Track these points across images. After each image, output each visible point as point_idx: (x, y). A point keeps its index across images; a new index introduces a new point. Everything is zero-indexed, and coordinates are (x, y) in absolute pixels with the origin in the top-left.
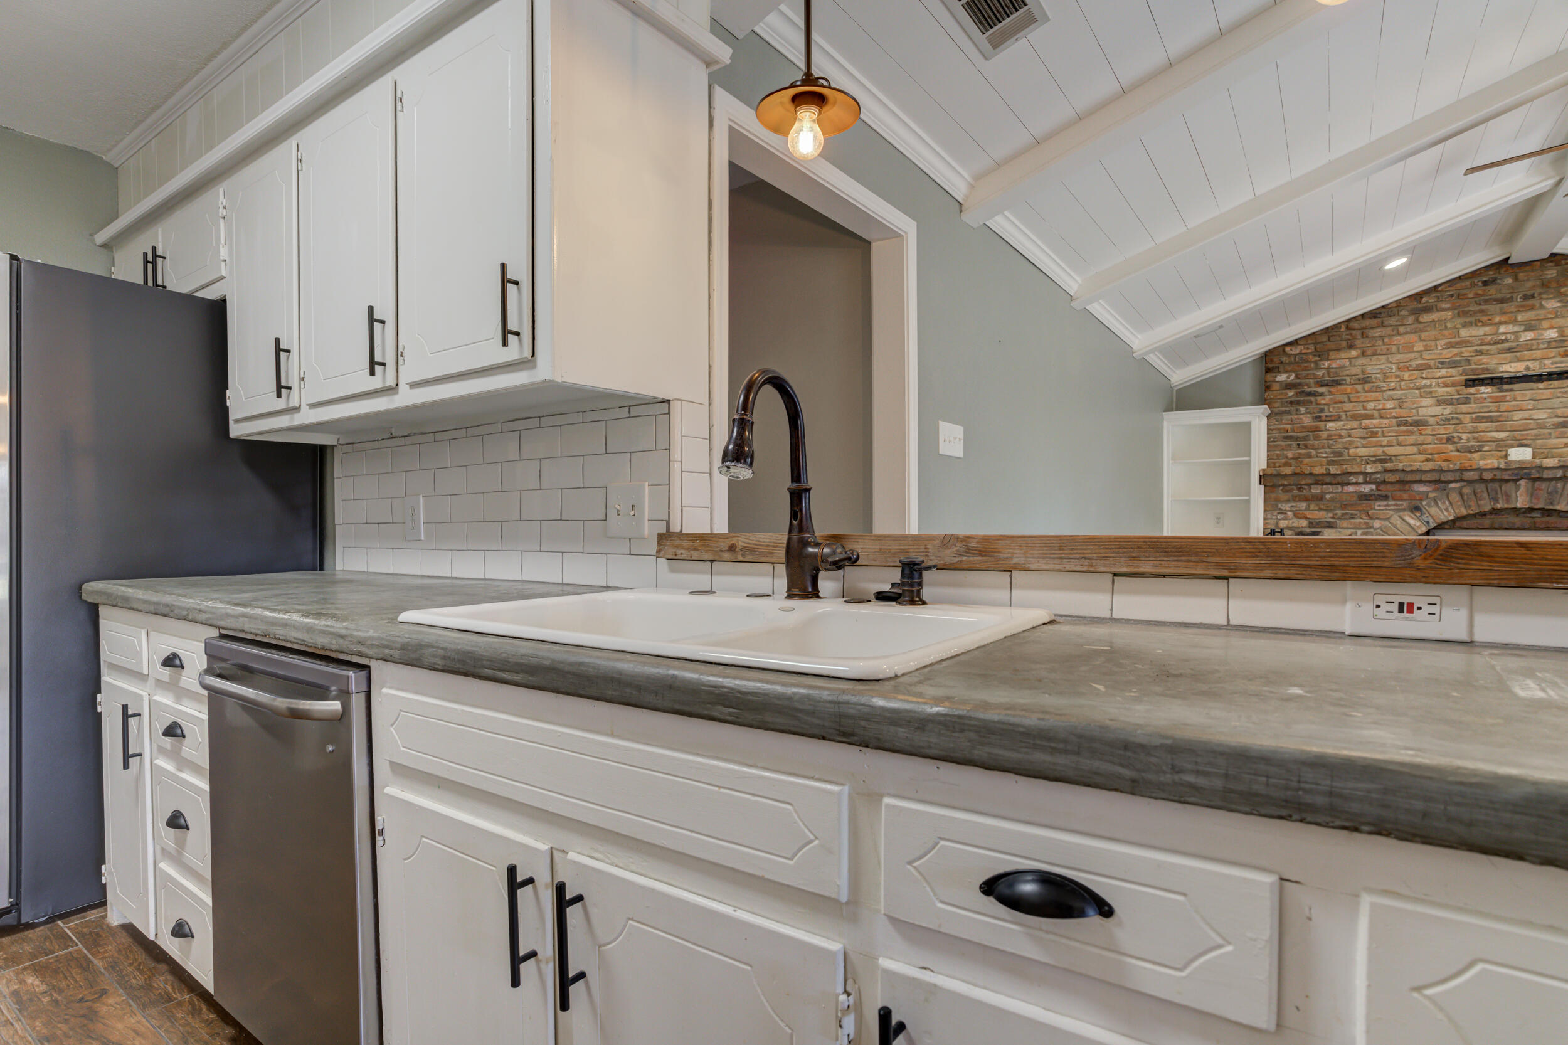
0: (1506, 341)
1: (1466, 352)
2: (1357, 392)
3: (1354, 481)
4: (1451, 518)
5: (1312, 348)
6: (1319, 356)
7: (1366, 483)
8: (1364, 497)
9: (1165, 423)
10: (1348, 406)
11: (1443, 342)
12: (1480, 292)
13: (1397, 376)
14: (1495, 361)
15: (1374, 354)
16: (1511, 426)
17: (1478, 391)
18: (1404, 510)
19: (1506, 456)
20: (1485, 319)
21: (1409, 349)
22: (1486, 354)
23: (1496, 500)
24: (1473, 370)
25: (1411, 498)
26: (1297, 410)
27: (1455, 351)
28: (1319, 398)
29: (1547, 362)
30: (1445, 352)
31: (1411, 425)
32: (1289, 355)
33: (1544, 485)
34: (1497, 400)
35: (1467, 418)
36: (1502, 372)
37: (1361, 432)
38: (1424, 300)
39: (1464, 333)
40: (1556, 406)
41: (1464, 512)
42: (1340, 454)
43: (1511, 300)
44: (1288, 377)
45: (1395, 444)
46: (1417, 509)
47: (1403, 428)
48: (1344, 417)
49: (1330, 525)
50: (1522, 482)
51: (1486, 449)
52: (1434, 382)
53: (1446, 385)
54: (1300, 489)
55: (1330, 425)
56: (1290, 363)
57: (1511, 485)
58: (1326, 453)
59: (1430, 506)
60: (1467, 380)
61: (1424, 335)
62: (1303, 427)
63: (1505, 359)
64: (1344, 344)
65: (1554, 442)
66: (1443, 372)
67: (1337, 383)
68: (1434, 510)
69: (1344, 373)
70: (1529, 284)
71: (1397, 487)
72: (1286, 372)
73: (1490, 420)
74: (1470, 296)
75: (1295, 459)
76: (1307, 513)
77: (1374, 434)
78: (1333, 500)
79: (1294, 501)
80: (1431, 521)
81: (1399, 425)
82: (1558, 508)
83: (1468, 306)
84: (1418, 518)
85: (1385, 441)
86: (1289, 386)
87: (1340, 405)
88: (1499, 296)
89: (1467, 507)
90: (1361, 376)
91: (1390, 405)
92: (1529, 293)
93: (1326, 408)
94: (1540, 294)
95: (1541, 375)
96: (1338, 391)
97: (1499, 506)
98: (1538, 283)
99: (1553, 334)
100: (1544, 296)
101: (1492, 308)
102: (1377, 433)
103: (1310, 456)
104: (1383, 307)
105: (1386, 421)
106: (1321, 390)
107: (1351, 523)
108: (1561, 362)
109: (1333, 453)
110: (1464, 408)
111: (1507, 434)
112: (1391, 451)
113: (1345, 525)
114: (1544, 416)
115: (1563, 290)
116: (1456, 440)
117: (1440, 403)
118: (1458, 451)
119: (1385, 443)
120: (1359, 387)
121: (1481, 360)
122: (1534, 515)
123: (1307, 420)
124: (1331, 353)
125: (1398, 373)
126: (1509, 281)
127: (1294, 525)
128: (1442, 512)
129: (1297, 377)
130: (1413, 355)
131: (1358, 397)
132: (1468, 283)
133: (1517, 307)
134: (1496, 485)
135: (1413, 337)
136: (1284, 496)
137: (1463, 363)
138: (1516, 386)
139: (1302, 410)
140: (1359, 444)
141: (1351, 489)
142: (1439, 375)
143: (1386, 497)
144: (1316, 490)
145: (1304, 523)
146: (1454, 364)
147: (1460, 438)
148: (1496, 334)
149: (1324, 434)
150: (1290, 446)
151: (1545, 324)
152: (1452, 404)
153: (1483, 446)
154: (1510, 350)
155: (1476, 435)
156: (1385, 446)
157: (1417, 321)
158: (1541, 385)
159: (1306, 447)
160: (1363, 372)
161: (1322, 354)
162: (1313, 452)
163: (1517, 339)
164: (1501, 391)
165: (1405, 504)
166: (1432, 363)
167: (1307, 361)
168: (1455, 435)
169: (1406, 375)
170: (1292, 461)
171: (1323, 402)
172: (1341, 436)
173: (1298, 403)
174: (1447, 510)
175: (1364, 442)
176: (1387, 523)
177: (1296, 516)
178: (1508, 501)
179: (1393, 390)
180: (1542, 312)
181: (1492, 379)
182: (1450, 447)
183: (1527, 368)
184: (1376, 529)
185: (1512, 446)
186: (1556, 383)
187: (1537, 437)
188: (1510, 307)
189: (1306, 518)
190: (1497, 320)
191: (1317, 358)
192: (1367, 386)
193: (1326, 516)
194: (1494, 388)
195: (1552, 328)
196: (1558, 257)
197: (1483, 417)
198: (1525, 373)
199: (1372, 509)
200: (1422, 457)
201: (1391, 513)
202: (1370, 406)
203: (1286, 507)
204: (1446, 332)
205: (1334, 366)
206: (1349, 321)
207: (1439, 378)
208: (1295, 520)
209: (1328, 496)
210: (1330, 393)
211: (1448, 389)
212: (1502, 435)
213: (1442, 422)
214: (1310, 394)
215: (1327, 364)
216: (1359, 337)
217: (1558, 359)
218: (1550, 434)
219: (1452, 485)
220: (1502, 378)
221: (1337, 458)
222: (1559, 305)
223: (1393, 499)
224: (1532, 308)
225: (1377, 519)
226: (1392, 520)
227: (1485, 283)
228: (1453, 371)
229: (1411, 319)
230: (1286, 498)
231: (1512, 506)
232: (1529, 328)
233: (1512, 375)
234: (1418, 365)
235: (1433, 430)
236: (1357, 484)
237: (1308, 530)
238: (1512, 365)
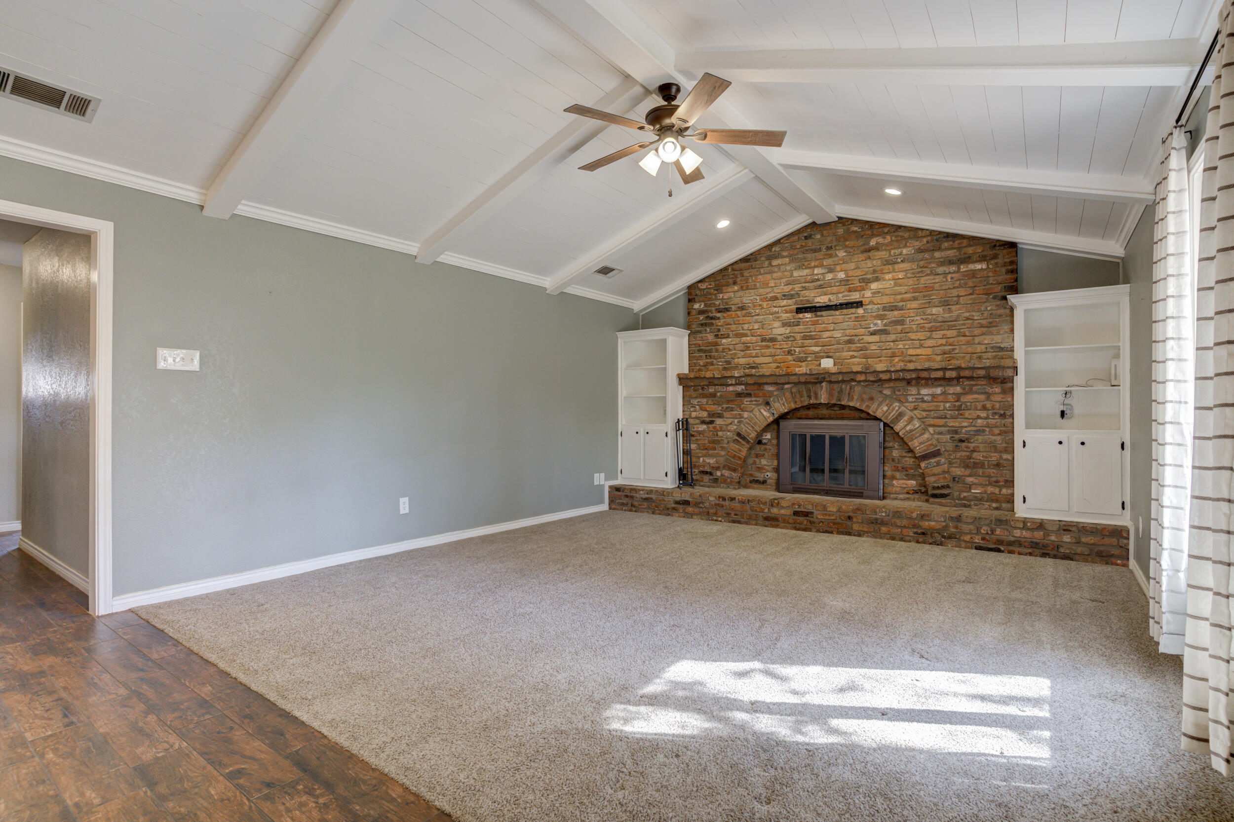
0: (818, 280)
1: (797, 287)
2: (738, 317)
3: (730, 383)
4: (786, 411)
5: (713, 284)
6: (717, 290)
7: (736, 384)
8: (739, 395)
9: (619, 340)
10: (733, 327)
11: (784, 280)
12: (804, 244)
13: (760, 305)
14: (813, 295)
15: (747, 289)
16: (822, 342)
17: (804, 316)
18: (759, 405)
19: (820, 364)
20: (806, 263)
21: (766, 285)
22: (808, 289)
23: (809, 397)
24: (801, 301)
25: (764, 395)
26: (706, 330)
27: (791, 287)
28: (717, 321)
29: (840, 295)
30: (785, 287)
31: (768, 341)
32: (700, 290)
33: (836, 386)
34: (815, 323)
35: (798, 336)
36: (817, 303)
37: (740, 346)
38: (773, 249)
39: (796, 274)
40: (845, 328)
41: (793, 406)
42: (729, 363)
43: (820, 250)
44: (700, 306)
45: (760, 355)
46: (768, 404)
47: (764, 344)
48: (731, 335)
49: (720, 416)
50: (824, 384)
51: (809, 359)
52: (780, 309)
53: (787, 312)
54: (703, 389)
55: (724, 341)
56: (701, 295)
57: (818, 385)
58: (721, 362)
59: (775, 402)
60: (797, 309)
61: (775, 275)
62: (709, 343)
63: (818, 293)
64: (731, 281)
65: (845, 354)
66: (785, 302)
67: (727, 310)
68: (777, 405)
69: (731, 303)
70: (829, 239)
71: (756, 387)
72: (700, 302)
73: (811, 338)
74: (798, 247)
75: (704, 366)
76: (707, 406)
77: (748, 348)
78: (721, 396)
79: (700, 397)
80: (775, 412)
81: (762, 341)
82: (843, 403)
83: (797, 254)
84: (769, 411)
85: (754, 352)
86: (701, 312)
87: (729, 326)
88: (813, 247)
89: (796, 402)
90: (740, 305)
91: (756, 326)
92: (829, 245)
93: (721, 328)
94: (835, 246)
95: (836, 305)
96: (728, 316)
97: (812, 402)
98: (834, 238)
99: (842, 275)
100: (837, 248)
101: (809, 256)
102: (749, 347)
103: (712, 364)
104: (751, 254)
105: (754, 338)
106: (718, 315)
107: (731, 414)
108: (847, 296)
109: (726, 362)
110: (797, 329)
111: (819, 348)
112: (758, 360)
113: (728, 416)
114: (839, 335)
115: (847, 243)
116: (793, 352)
117: (784, 325)
118: (794, 360)
119: (754, 355)
120: (739, 313)
121: (805, 294)
122: (836, 408)
123: (711, 337)
124: (724, 288)
125: (760, 303)
126: (818, 236)
127: (700, 415)
128: (781, 406)
129: (705, 305)
130: (769, 290)
131: (739, 321)
132: (796, 237)
133: (823, 255)
134: (810, 386)
135: (768, 276)
136: (694, 394)
137: (796, 296)
138: (824, 313)
139: (708, 330)
140: (740, 356)
141: (731, 388)
142: (782, 304)
143: (749, 395)
144: (711, 390)
145: (705, 414)
146: (791, 297)
147: (795, 351)
148: (813, 274)
149: (720, 348)
150: (701, 356)
151: (838, 268)
152: (790, 326)
153: (807, 357)
154: (820, 287)
155: (804, 349)
156: (754, 357)
157: (770, 264)
158: (837, 313)
159: (711, 357)
160: (742, 302)
161: (719, 289)
162: (715, 361)
163: (824, 279)
164: (817, 316)
165: (761, 400)
166: (779, 295)
167: (711, 294)
168: (792, 349)
169: (765, 304)
170: (703, 368)
171: (719, 324)
172: (730, 350)
173: (706, 325)
174: (784, 405)
175: (743, 353)
176: (751, 414)
177: (702, 409)
178: (816, 398)
179: (758, 315)
180: (836, 259)
181: (811, 308)
182: (790, 358)
183: (830, 300)
184: (745, 419)
185: (823, 357)
186: (845, 311)
187: (837, 350)
188: (819, 255)
189: (707, 411)
190: (813, 264)
191: (716, 292)
192: (744, 311)
193: (718, 409)
194: (813, 314)
195: (842, 271)
196: (844, 220)
197: (807, 336)
198: (828, 303)
199: (743, 404)
200: (774, 365)
201: (753, 406)
202: (746, 327)
203: (695, 402)
204: (786, 273)
205: (725, 297)
206: (732, 264)
207: (783, 307)
208: (701, 412)
209: (718, 394)
210: (724, 317)
211: (788, 315)
212: (817, 349)
213: (785, 339)
214: (712, 318)
215: (721, 295)
216: (739, 276)
217: (846, 293)
218: (843, 348)
219: (786, 386)
220: (815, 307)
221: (729, 365)
222: (845, 254)
223: (755, 397)
224: (831, 256)
225: (746, 411)
226: (754, 412)
227: (806, 238)
228: (790, 302)
229: (767, 263)
230: (695, 396)
231: (818, 402)
232: (831, 271)
233: (821, 305)
234: (771, 297)
235: (780, 345)
236: (731, 385)
237: (708, 420)
238: (822, 297)
